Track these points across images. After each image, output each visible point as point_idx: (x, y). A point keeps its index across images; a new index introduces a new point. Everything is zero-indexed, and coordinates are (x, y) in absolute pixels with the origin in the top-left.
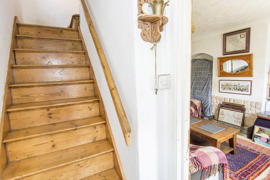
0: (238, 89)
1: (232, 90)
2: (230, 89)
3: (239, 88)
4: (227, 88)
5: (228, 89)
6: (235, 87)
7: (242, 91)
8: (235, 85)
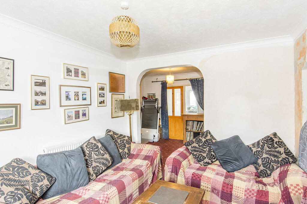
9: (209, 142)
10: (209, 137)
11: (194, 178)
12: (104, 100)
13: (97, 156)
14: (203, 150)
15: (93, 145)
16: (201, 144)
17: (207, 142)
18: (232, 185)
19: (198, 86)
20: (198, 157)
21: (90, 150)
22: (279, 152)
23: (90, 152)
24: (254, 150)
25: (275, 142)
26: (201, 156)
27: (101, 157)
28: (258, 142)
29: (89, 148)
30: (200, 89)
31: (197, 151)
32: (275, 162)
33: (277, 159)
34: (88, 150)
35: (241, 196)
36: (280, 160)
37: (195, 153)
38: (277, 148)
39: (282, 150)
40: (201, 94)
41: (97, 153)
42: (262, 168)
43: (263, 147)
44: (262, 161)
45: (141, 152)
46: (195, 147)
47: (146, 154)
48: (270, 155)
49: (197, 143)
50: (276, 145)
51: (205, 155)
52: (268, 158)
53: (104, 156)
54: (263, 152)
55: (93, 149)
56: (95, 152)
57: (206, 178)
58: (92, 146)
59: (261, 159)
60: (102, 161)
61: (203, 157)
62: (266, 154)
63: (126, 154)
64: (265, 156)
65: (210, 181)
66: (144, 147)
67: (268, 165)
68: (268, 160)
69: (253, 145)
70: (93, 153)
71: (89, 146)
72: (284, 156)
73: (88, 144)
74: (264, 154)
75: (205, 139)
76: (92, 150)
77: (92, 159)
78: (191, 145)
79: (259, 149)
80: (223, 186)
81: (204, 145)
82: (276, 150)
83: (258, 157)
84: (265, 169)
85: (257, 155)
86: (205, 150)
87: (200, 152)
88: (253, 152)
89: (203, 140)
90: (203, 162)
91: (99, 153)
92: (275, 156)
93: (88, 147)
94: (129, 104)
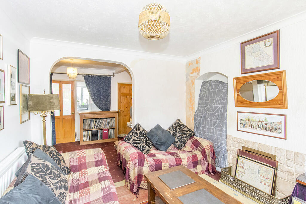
0: (265, 128)
1: (256, 129)
2: (252, 126)
3: (266, 126)
4: (248, 125)
5: (250, 126)
6: (260, 124)
7: (271, 131)
8: (260, 121)
9: (143, 133)
10: (141, 130)
11: (157, 163)
12: (15, 95)
13: (55, 180)
14: (141, 141)
15: (41, 166)
16: (138, 136)
17: (142, 133)
18: (180, 158)
19: (93, 83)
20: (140, 148)
21: (40, 175)
22: (185, 131)
23: (42, 178)
24: (172, 132)
25: (181, 125)
26: (142, 146)
27: (59, 179)
28: (172, 127)
29: (38, 172)
30: (95, 87)
31: (138, 143)
32: (186, 137)
33: (186, 135)
34: (38, 175)
35: (186, 164)
36: (188, 135)
37: (137, 145)
38: (183, 128)
39: (186, 129)
40: (96, 91)
41: (52, 175)
42: (179, 143)
43: (176, 129)
44: (178, 139)
45: (85, 160)
46: (135, 140)
47: (94, 160)
48: (181, 134)
49: (135, 136)
50: (182, 127)
51: (144, 144)
52: (180, 136)
53: (61, 178)
54: (177, 133)
55: (44, 172)
56: (49, 176)
57: (165, 160)
58: (40, 168)
59: (177, 138)
60: (62, 184)
61: (144, 147)
62: (179, 133)
63: (65, 168)
64: (178, 135)
65: (168, 161)
66: (85, 154)
67: (182, 140)
68: (181, 137)
69: (170, 129)
70: (47, 178)
71: (36, 169)
72: (189, 132)
73: (33, 167)
74: (178, 134)
75: (140, 132)
76: (44, 174)
77: (52, 187)
78: (131, 139)
79: (174, 131)
80: (176, 161)
81: (140, 137)
82: (183, 130)
83: (175, 137)
84: (181, 143)
85: (174, 135)
86: (142, 140)
87: (140, 143)
88: (171, 134)
89: (138, 132)
90: (145, 150)
91: (54, 175)
92: (184, 134)
93: (36, 171)
94: (51, 100)
